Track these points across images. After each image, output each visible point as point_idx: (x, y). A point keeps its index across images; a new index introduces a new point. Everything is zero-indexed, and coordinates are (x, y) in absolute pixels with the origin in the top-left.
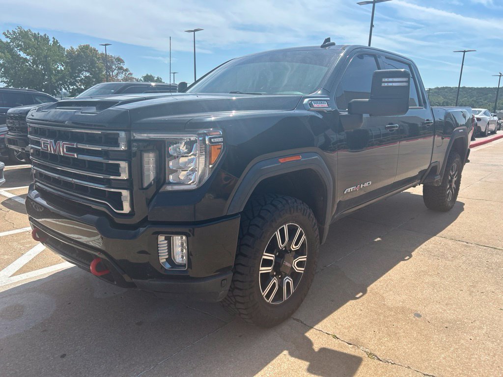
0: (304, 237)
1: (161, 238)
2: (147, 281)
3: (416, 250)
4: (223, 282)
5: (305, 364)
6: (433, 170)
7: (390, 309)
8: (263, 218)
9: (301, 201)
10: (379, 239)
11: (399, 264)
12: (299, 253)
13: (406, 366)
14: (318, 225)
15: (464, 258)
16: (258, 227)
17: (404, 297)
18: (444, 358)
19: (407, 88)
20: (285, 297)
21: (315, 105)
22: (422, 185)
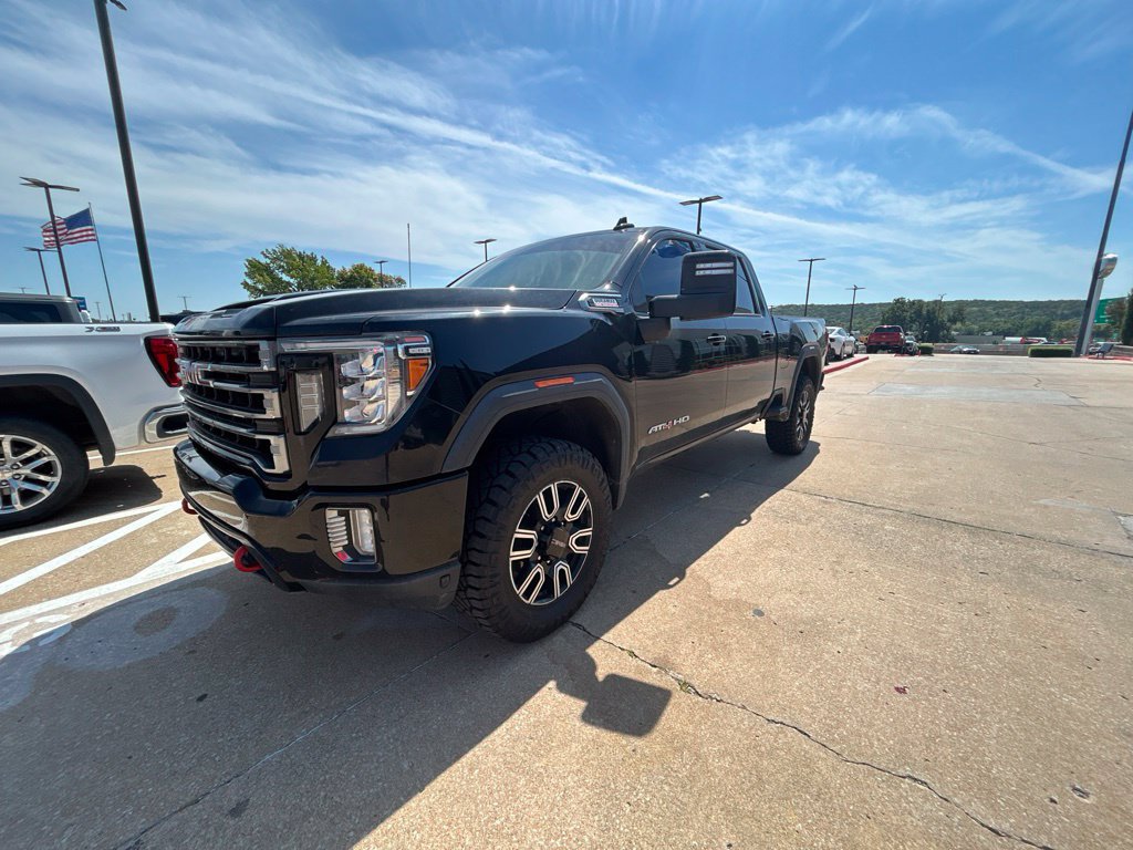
0: (586, 501)
1: (332, 514)
2: (317, 581)
3: (757, 510)
4: (443, 580)
5: (579, 705)
6: (777, 400)
7: (718, 603)
8: (512, 475)
9: (579, 447)
10: (706, 495)
11: (733, 532)
12: (579, 524)
13: (739, 704)
14: (609, 482)
15: (823, 520)
16: (505, 489)
17: (740, 583)
18: (799, 688)
19: (733, 277)
20: (558, 592)
21: (597, 304)
22: (763, 421)
